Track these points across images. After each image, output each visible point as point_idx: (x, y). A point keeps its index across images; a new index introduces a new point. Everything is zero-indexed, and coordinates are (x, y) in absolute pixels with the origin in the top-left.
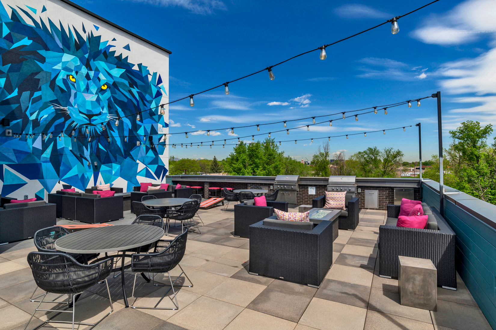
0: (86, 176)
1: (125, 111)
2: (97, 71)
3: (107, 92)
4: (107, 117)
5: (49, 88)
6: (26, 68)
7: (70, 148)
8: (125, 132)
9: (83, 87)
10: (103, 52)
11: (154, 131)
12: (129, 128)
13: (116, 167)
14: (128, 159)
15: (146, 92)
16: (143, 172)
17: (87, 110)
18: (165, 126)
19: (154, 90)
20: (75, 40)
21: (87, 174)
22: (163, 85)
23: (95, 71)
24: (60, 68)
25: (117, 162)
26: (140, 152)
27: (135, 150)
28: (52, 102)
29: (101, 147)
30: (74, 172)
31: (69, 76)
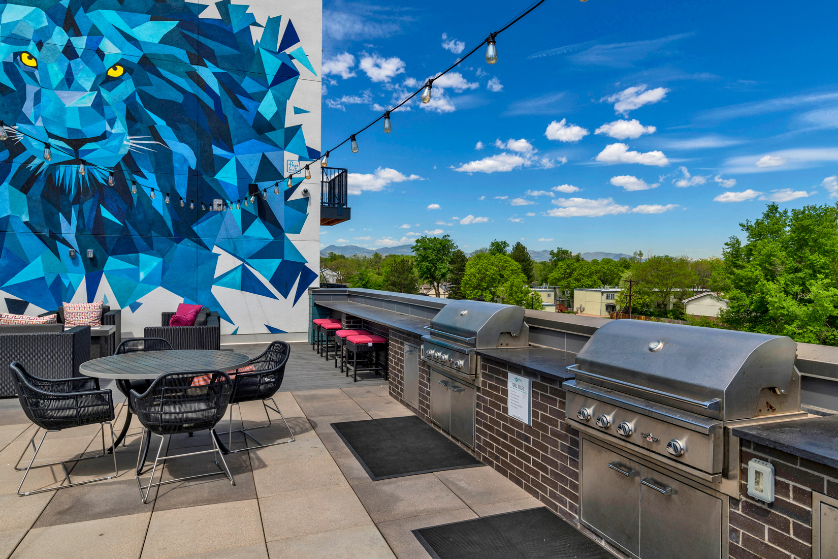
0: (66, 283)
1: (179, 125)
2: (95, 34)
3: (123, 83)
4: (125, 142)
7: (26, 218)
8: (176, 177)
9: (57, 76)
11: (269, 171)
12: (190, 168)
13: (149, 263)
14: (187, 245)
15: (243, 72)
16: (234, 278)
17: (69, 129)
18: (307, 157)
19: (271, 65)
21: (67, 278)
22: (300, 49)
23: (88, 36)
25: (154, 251)
26: (223, 227)
27: (207, 221)
29: (106, 213)
30: (34, 270)
31: (20, 54)
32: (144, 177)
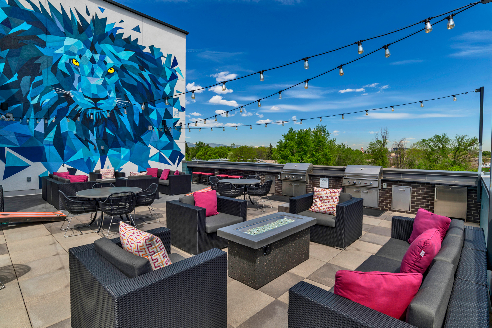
0: (92, 160)
1: (135, 94)
2: (103, 54)
3: (114, 76)
4: (115, 101)
5: (51, 72)
6: (27, 53)
7: (75, 132)
8: (135, 116)
9: (88, 71)
10: (109, 34)
11: (168, 115)
12: (140, 112)
13: (125, 152)
14: (139, 144)
15: (159, 75)
16: (156, 157)
17: (92, 94)
18: (181, 110)
19: (169, 73)
20: (78, 23)
21: (93, 158)
22: (178, 68)
23: (100, 54)
24: (62, 52)
25: (127, 147)
26: (152, 136)
27: (146, 134)
28: (54, 86)
29: (108, 131)
30: (79, 155)
31: (72, 59)
32: (123, 116)
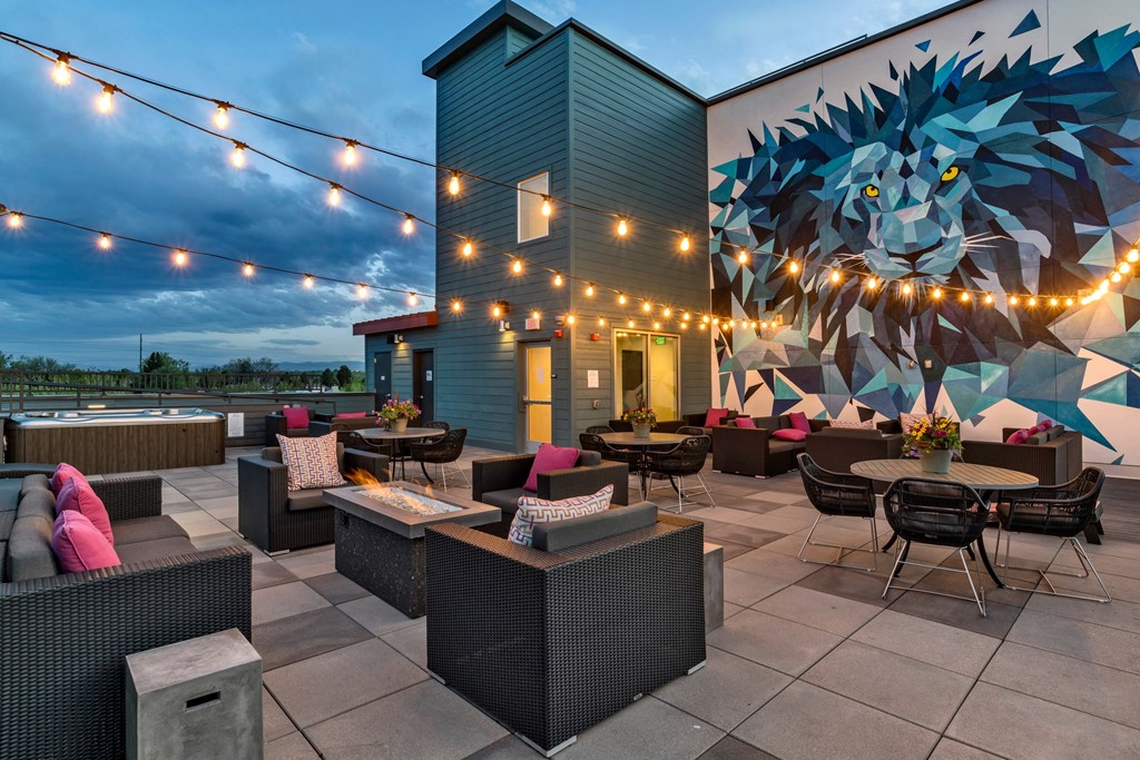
0: (907, 394)
2: (929, 144)
4: (962, 245)
7: (872, 334)
9: (895, 197)
12: (1042, 256)
17: (907, 244)
23: (922, 149)
27: (1069, 318)
29: (943, 322)
32: (985, 278)
